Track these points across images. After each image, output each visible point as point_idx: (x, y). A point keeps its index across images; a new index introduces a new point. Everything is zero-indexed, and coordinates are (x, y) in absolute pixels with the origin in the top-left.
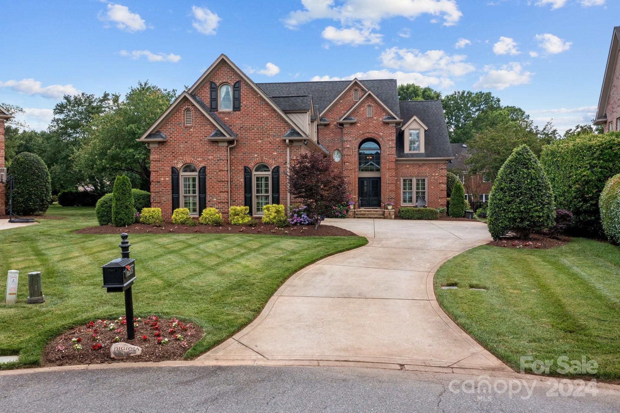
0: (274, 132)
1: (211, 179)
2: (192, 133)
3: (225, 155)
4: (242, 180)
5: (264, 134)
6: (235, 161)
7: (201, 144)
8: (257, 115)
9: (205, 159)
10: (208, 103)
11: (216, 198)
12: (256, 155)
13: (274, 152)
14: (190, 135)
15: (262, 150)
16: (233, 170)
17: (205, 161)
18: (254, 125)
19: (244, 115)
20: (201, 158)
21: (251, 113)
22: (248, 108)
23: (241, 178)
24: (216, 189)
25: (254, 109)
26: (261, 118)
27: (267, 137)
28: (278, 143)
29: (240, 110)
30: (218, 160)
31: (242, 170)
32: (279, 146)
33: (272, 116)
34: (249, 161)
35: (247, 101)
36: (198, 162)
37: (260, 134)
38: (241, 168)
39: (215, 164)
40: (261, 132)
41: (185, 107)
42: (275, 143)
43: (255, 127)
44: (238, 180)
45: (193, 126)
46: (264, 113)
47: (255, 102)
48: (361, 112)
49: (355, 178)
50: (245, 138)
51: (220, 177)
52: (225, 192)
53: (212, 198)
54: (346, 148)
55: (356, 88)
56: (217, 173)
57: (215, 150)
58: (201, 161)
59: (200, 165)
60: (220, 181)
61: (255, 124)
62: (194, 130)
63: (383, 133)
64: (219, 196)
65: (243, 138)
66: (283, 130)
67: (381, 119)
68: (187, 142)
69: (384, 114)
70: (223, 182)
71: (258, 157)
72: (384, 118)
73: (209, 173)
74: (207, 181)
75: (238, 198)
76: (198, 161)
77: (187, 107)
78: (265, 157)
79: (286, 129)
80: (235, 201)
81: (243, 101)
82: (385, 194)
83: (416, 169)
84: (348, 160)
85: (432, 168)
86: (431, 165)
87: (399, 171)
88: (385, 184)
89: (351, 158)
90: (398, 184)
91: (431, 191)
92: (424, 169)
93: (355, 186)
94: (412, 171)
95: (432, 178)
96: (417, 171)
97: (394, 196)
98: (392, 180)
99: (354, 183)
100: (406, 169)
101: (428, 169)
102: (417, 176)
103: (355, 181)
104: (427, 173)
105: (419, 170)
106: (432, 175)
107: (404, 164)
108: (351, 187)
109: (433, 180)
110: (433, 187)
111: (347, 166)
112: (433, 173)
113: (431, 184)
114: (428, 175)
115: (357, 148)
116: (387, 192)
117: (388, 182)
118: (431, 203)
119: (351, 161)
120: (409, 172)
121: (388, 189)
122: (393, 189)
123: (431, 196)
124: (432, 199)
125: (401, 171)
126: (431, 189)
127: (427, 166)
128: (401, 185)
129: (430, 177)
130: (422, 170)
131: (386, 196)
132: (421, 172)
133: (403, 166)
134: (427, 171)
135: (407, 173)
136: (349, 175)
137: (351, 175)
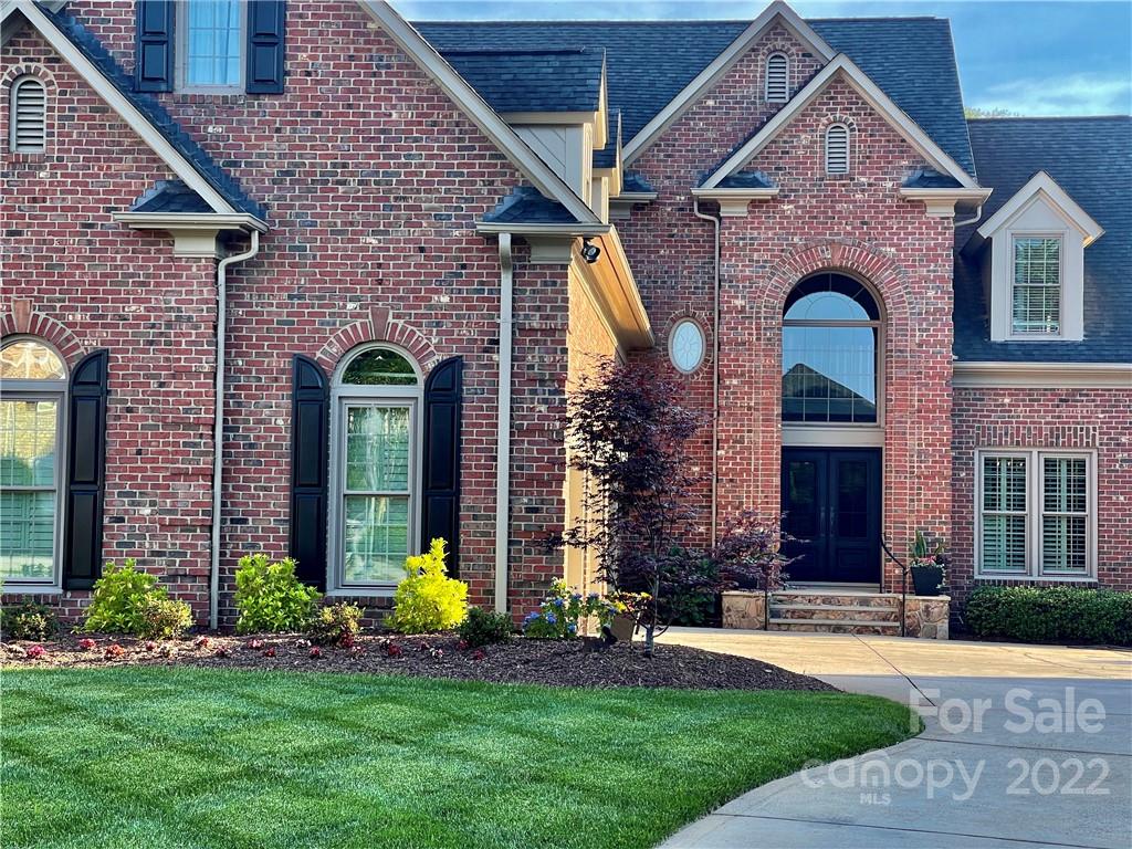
0: (442, 200)
1: (129, 410)
2: (45, 192)
3: (206, 301)
4: (280, 422)
5: (392, 208)
6: (252, 330)
7: (90, 242)
8: (364, 115)
9: (103, 317)
10: (124, 55)
11: (153, 504)
12: (350, 306)
13: (436, 291)
14: (35, 200)
15: (380, 282)
16: (240, 371)
17: (104, 326)
18: (345, 166)
19: (300, 114)
20: (84, 309)
21: (334, 107)
22: (318, 82)
23: (276, 414)
24: (155, 460)
25: (350, 91)
26: (383, 131)
27: (409, 224)
28: (461, 250)
29: (278, 91)
30: (169, 325)
31: (282, 371)
32: (464, 267)
33: (435, 124)
34: (317, 331)
35: (314, 49)
36: (69, 331)
37: (375, 208)
38: (279, 362)
39: (151, 343)
40: (377, 199)
41: (12, 67)
42: (448, 250)
43: (352, 174)
44: (260, 422)
45: (50, 158)
46: (394, 107)
47: (351, 58)
48: (801, 152)
49: (767, 446)
50: (303, 224)
51: (178, 402)
52: (197, 474)
53: (133, 504)
54: (729, 312)
55: (779, 43)
56: (162, 385)
57: (155, 276)
58: (83, 325)
59: (77, 346)
60: (176, 424)
61: (352, 157)
62: (53, 175)
63: (897, 246)
64: (165, 496)
65: (292, 224)
66: (485, 191)
67: (889, 185)
68: (19, 233)
69: (905, 163)
70: (188, 426)
71: (358, 316)
72: (904, 179)
73: (123, 385)
74: (110, 422)
75: (256, 505)
76: (70, 325)
77: (22, 65)
78: (397, 316)
79: (498, 185)
80: (245, 521)
81: (298, 49)
82: (905, 523)
83: (1045, 411)
84: (740, 366)
85: (1116, 412)
86: (1115, 395)
87: (964, 421)
88: (906, 477)
89: (750, 355)
90: (962, 480)
91: (1114, 515)
92: (1082, 417)
93: (768, 481)
94: (1026, 423)
95: (1119, 456)
96: (1046, 423)
97: (943, 534)
98: (935, 462)
99: (762, 470)
100: (996, 411)
101: (1101, 416)
102: (1046, 446)
103: (769, 459)
104: (1097, 433)
105: (1059, 417)
106: (1118, 445)
107: (988, 389)
108: (749, 486)
109: (1121, 466)
110: (1122, 498)
111: (733, 393)
112: (1121, 434)
113: (1114, 482)
114: (1097, 444)
115: (777, 310)
116: (912, 512)
117: (919, 467)
118: (1114, 570)
119: (750, 372)
120: (1014, 425)
121: (919, 500)
122: (940, 501)
123: (1115, 537)
124: (1118, 553)
125: (974, 421)
126: (1116, 504)
127: (1094, 401)
128: (973, 485)
129: (1108, 450)
130: (1072, 417)
131: (908, 531)
132: (1069, 429)
133: (983, 400)
134: (1094, 423)
135: (1001, 429)
136: (738, 431)
137: (749, 431)
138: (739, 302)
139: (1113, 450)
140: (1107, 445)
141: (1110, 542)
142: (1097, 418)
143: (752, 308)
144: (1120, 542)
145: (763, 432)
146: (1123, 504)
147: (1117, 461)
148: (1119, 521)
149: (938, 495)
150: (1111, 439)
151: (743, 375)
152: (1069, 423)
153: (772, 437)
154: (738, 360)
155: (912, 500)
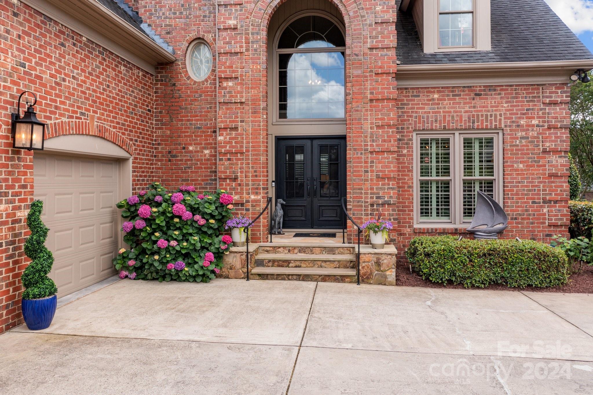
82: (361, 189)
83: (465, 103)
84: (234, 72)
85: (517, 102)
86: (516, 90)
87: (405, 112)
88: (361, 154)
89: (241, 63)
90: (404, 155)
91: (515, 178)
92: (492, 107)
93: (256, 159)
94: (450, 112)
95: (519, 134)
96: (466, 112)
97: (391, 197)
98: (384, 141)
99: (252, 151)
100: (428, 104)
101: (505, 105)
102: (465, 129)
103: (257, 142)
104: (503, 118)
105: (474, 107)
106: (518, 126)
107: (422, 88)
108: (242, 164)
109: (520, 142)
110: (521, 166)
111: (230, 92)
112: (520, 118)
113: (515, 154)
114: (503, 126)
115: (262, 27)
116: (367, 180)
117: (372, 145)
118: (516, 219)
119: (242, 75)
120: (442, 114)
121: (372, 171)
122: (389, 171)
123: (517, 194)
124: (518, 207)
125: (412, 112)
126: (517, 170)
127: (499, 94)
128: (412, 159)
129: (511, 130)
130: (484, 107)
131: (363, 196)
132: (482, 116)
133: (419, 96)
134: (500, 110)
135: (432, 117)
136: (233, 121)
137: (242, 121)
138: (232, 22)
139: (514, 130)
140: (510, 126)
141: (513, 199)
142: (502, 107)
143: (242, 26)
144: (520, 199)
145: (252, 121)
146: (522, 170)
147: (517, 138)
148: (519, 182)
149: (387, 167)
150: (513, 122)
151: (236, 78)
152: (481, 111)
153: (259, 126)
154: (232, 67)
155: (367, 172)
